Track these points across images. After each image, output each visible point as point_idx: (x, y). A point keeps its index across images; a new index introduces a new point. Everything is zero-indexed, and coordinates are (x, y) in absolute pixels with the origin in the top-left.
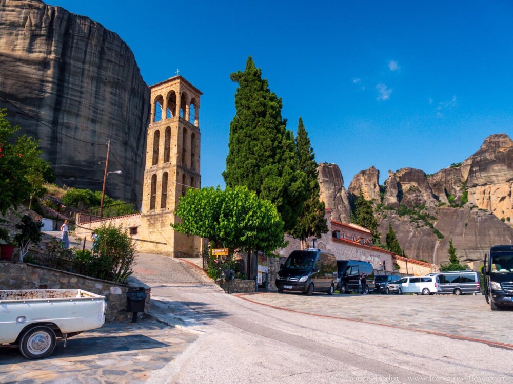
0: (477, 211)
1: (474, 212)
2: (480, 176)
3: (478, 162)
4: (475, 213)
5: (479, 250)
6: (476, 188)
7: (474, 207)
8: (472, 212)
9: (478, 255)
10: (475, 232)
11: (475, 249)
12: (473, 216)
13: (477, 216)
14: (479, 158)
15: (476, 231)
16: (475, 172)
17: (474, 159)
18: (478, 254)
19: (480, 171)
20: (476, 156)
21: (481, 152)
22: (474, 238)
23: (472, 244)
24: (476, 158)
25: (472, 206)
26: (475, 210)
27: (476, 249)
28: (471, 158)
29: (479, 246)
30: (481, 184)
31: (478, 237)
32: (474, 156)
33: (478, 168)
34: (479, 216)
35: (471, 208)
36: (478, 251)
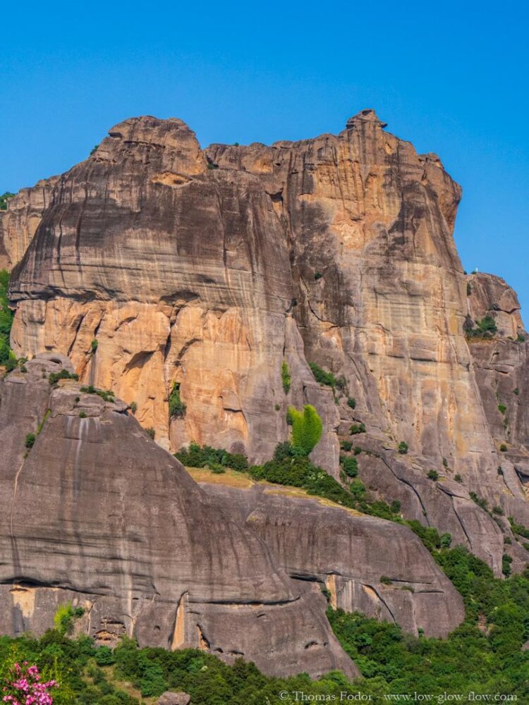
0: (77, 392)
1: (65, 398)
2: (74, 260)
3: (74, 207)
4: (72, 403)
5: (66, 544)
6: (51, 303)
7: (65, 375)
8: (56, 394)
9: (60, 563)
10: (63, 475)
11: (53, 539)
12: (61, 409)
13: (77, 412)
14: (82, 194)
15: (68, 472)
16: (60, 243)
17: (63, 191)
18: (62, 559)
19: (79, 241)
20: (69, 184)
21: (91, 172)
22: (56, 495)
23: (45, 520)
24: (69, 190)
25: (56, 369)
26: (68, 389)
27: (58, 542)
28: (48, 187)
29: (70, 530)
30: (71, 291)
31: (70, 495)
32: (63, 179)
33: (73, 230)
34: (83, 416)
35: (54, 380)
36: (61, 547)
